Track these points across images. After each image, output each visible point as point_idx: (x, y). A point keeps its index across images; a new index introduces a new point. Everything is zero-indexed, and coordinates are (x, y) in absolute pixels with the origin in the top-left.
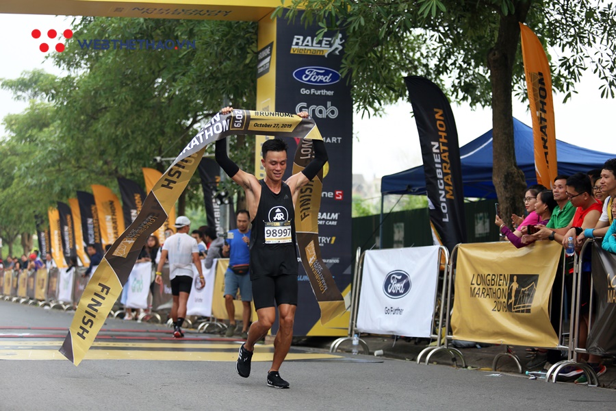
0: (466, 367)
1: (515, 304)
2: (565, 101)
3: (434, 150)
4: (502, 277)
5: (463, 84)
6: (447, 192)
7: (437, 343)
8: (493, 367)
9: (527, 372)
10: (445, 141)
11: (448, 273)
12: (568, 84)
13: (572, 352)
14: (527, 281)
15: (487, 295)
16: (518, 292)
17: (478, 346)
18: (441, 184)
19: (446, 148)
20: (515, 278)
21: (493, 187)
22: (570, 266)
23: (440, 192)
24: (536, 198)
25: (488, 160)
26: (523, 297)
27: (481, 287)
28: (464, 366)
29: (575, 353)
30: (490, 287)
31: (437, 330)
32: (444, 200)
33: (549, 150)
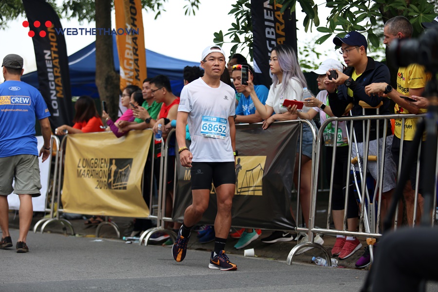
0: (74, 235)
1: (114, 183)
2: (156, 18)
3: (47, 57)
4: (103, 161)
5: (71, 4)
6: (57, 92)
7: (51, 215)
8: (96, 234)
9: (124, 238)
10: (56, 50)
11: (59, 158)
12: (159, 5)
13: (161, 221)
14: (123, 163)
15: (91, 175)
16: (116, 172)
17: (84, 218)
18: (52, 85)
19: (56, 55)
20: (114, 161)
21: (96, 88)
22: (158, 151)
23: (52, 92)
24: (130, 96)
25: (92, 66)
26: (120, 176)
27: (86, 169)
28: (73, 234)
29: (163, 222)
30: (94, 169)
31: (50, 205)
32: (55, 98)
33: (139, 58)
